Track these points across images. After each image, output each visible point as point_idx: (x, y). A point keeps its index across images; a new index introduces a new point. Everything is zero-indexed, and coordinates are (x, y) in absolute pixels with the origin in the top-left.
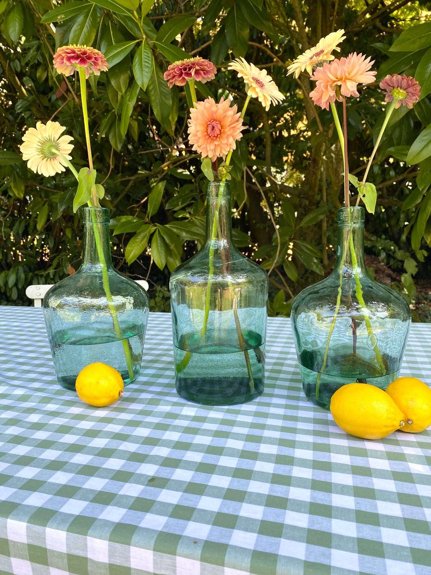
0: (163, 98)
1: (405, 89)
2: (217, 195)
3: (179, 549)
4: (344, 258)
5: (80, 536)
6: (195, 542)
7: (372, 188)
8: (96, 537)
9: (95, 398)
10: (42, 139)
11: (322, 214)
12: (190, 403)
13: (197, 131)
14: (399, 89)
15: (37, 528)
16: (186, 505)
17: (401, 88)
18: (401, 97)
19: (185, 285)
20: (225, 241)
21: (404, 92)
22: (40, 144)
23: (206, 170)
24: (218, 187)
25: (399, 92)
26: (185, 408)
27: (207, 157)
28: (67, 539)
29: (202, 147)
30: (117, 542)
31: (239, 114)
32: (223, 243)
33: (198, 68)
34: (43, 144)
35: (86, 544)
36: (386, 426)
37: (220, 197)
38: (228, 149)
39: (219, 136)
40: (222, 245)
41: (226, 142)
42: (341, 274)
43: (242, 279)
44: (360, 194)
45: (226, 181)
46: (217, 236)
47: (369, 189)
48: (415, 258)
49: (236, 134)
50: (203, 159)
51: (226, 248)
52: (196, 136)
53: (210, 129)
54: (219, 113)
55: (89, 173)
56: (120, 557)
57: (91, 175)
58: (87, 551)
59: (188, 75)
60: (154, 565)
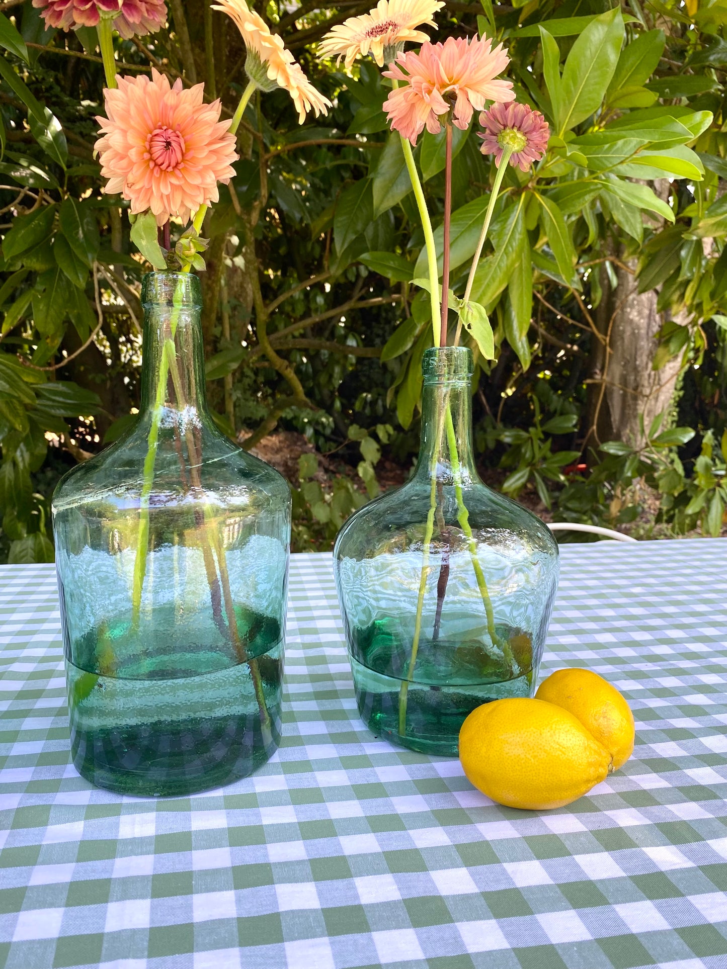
1: (525, 134)
2: (170, 303)
4: (439, 446)
7: (480, 313)
11: (233, 360)
12: (126, 800)
13: (128, 147)
14: (515, 130)
17: (519, 129)
18: (517, 147)
20: (194, 410)
21: (523, 138)
23: (144, 243)
24: (172, 285)
25: (514, 137)
27: (146, 212)
29: (138, 187)
31: (228, 123)
32: (189, 415)
38: (200, 200)
39: (181, 166)
40: (185, 420)
41: (197, 181)
42: (434, 479)
43: (240, 497)
44: (462, 321)
45: (193, 271)
46: (172, 398)
47: (475, 313)
48: (375, 437)
49: (220, 167)
50: (136, 216)
51: (195, 428)
52: (122, 158)
53: (158, 148)
54: (182, 111)
59: (109, 3)
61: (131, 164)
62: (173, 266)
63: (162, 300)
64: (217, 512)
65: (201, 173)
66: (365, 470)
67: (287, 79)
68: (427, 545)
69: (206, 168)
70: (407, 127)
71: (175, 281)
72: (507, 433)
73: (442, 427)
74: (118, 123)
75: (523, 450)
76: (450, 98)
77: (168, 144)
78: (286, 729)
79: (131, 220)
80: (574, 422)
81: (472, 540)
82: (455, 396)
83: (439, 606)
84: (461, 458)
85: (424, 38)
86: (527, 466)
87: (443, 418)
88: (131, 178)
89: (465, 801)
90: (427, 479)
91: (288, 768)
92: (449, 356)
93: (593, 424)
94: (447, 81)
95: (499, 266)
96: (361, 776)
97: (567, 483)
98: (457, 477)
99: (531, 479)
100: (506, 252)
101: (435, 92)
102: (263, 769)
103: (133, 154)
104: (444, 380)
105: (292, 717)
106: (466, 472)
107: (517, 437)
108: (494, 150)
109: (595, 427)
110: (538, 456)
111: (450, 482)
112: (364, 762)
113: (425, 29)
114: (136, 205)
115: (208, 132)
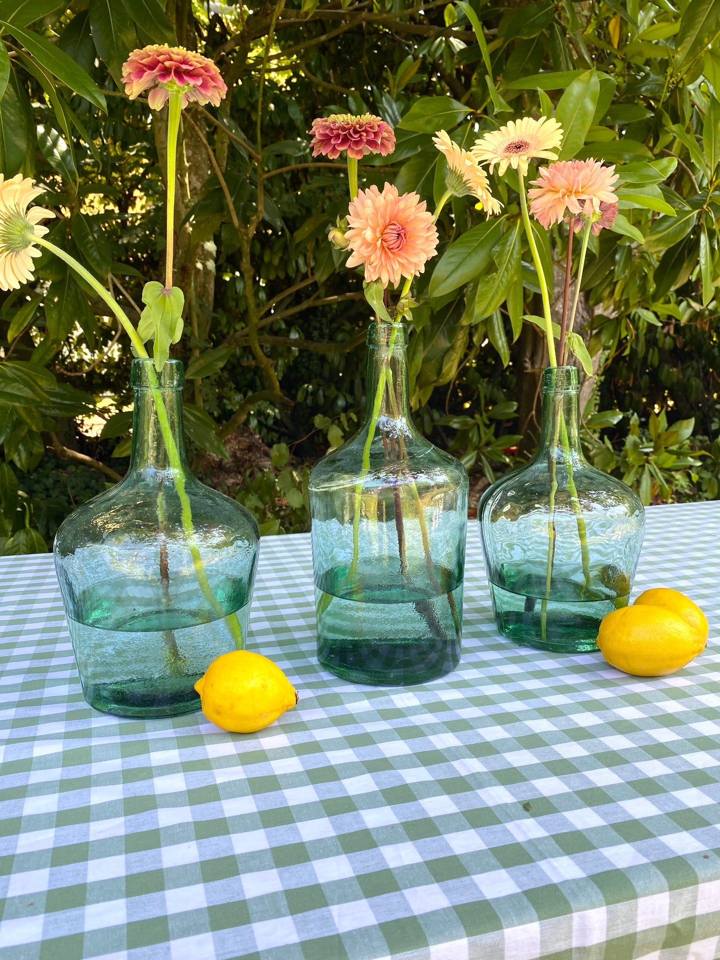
2: (388, 345)
3: (699, 872)
4: (556, 436)
5: (560, 918)
6: (706, 857)
7: (579, 341)
8: (585, 909)
10: (4, 210)
15: (489, 938)
23: (375, 302)
24: (390, 329)
27: (376, 281)
28: (541, 933)
29: (374, 264)
30: (619, 901)
31: (432, 218)
32: (401, 423)
33: (385, 134)
34: (9, 222)
35: (571, 927)
37: (392, 346)
38: (412, 271)
39: (405, 250)
40: (399, 426)
41: (413, 259)
42: (554, 459)
43: (443, 476)
44: (570, 348)
45: (404, 320)
46: (388, 410)
47: (576, 340)
48: (340, 425)
49: (427, 250)
50: (368, 284)
51: (405, 433)
52: (368, 245)
53: (392, 238)
54: (407, 213)
55: (165, 294)
56: (623, 923)
57: (172, 297)
58: (571, 938)
59: (372, 143)
60: (670, 911)
61: (374, 249)
62: (393, 316)
63: (383, 342)
65: (417, 256)
68: (553, 507)
69: (420, 250)
72: (455, 420)
75: (470, 435)
76: (582, 202)
77: (399, 235)
79: (364, 285)
80: (515, 408)
82: (568, 401)
86: (474, 450)
88: (372, 258)
89: (607, 675)
90: (549, 460)
91: (476, 665)
93: (532, 409)
95: (501, 281)
96: (528, 667)
97: (512, 465)
99: (479, 459)
100: (507, 270)
101: (573, 199)
103: (377, 243)
104: (559, 390)
107: (464, 423)
109: (534, 412)
110: (484, 440)
113: (554, 150)
114: (369, 276)
115: (422, 225)
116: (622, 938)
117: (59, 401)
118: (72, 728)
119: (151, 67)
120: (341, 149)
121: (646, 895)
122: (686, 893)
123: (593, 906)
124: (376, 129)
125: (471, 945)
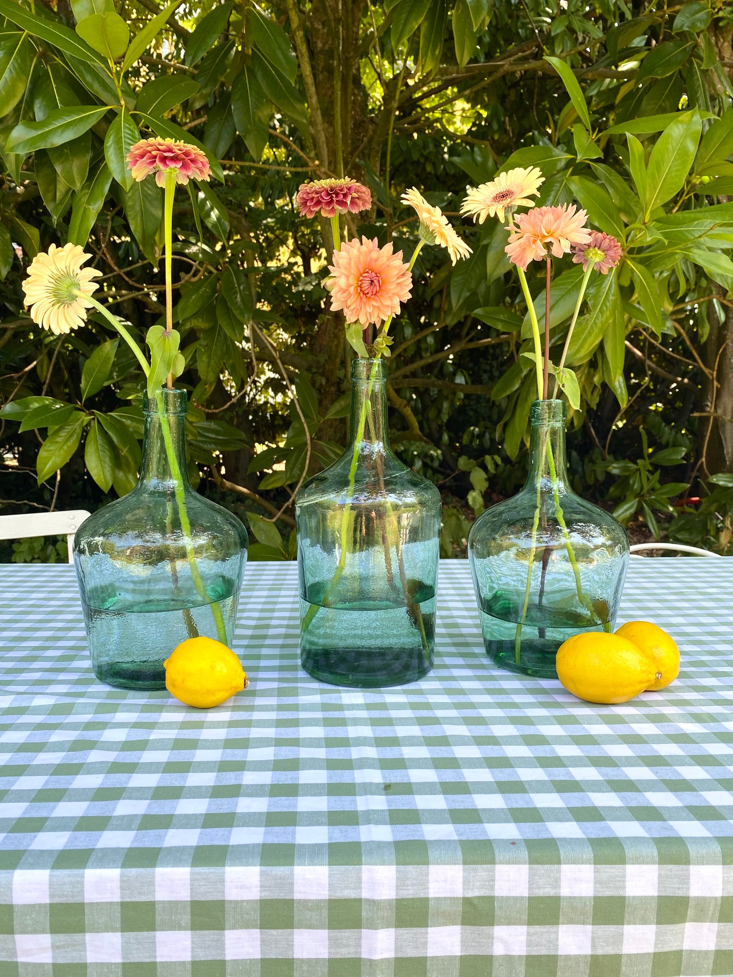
0: (148, 204)
1: (603, 251)
2: (368, 378)
3: (499, 856)
4: (542, 466)
5: (351, 867)
6: (513, 843)
7: (571, 376)
8: (375, 864)
9: (209, 692)
10: (56, 272)
13: (349, 285)
14: (597, 249)
15: (279, 871)
16: (462, 807)
17: (599, 248)
18: (597, 260)
19: (328, 508)
20: (381, 444)
21: (603, 254)
22: (53, 281)
23: (353, 340)
24: (370, 366)
25: (596, 254)
26: (343, 695)
27: (356, 322)
28: (330, 877)
29: (352, 307)
30: (409, 864)
31: (407, 265)
32: (378, 447)
33: (355, 195)
34: (58, 280)
35: (360, 878)
36: (641, 682)
37: (373, 379)
38: (389, 313)
39: (378, 294)
40: (376, 450)
41: (388, 303)
42: (539, 489)
43: (410, 498)
44: (558, 383)
45: (383, 357)
46: (367, 436)
47: (568, 376)
48: (484, 467)
49: (401, 293)
50: (349, 325)
51: (382, 455)
52: (344, 291)
53: (366, 284)
54: (380, 262)
55: (165, 334)
56: (413, 885)
57: (170, 338)
58: (360, 888)
59: (342, 203)
60: (464, 884)
61: (350, 295)
62: (372, 353)
63: (364, 376)
64: (396, 507)
65: (391, 298)
66: (474, 498)
67: (447, 242)
68: (535, 533)
69: (394, 294)
70: (521, 261)
71: (371, 364)
72: (615, 465)
73: (544, 454)
74: (343, 271)
75: (631, 482)
76: (548, 246)
77: (372, 281)
78: (436, 661)
79: (346, 326)
80: (683, 454)
81: (566, 530)
82: (554, 433)
83: (543, 577)
84: (557, 475)
85: (531, 204)
86: (635, 497)
87: (545, 448)
88: (349, 303)
89: (560, 699)
90: (534, 490)
91: (441, 679)
92: (549, 405)
93: (702, 456)
94: (546, 234)
95: (595, 323)
96: (490, 685)
97: (675, 514)
98: (555, 487)
100: (601, 311)
101: (538, 242)
102: (424, 679)
103: (352, 289)
104: (546, 422)
105: (440, 655)
106: (562, 485)
107: (625, 469)
108: (582, 260)
109: (704, 459)
110: (646, 487)
111: (550, 491)
112: (492, 678)
113: (532, 197)
114: (350, 318)
115: (396, 272)
116: (413, 899)
117: (213, 436)
118: (73, 690)
119: (142, 156)
120: (317, 209)
121: (438, 864)
122: (482, 871)
123: (383, 863)
124: (346, 190)
125: (262, 874)
